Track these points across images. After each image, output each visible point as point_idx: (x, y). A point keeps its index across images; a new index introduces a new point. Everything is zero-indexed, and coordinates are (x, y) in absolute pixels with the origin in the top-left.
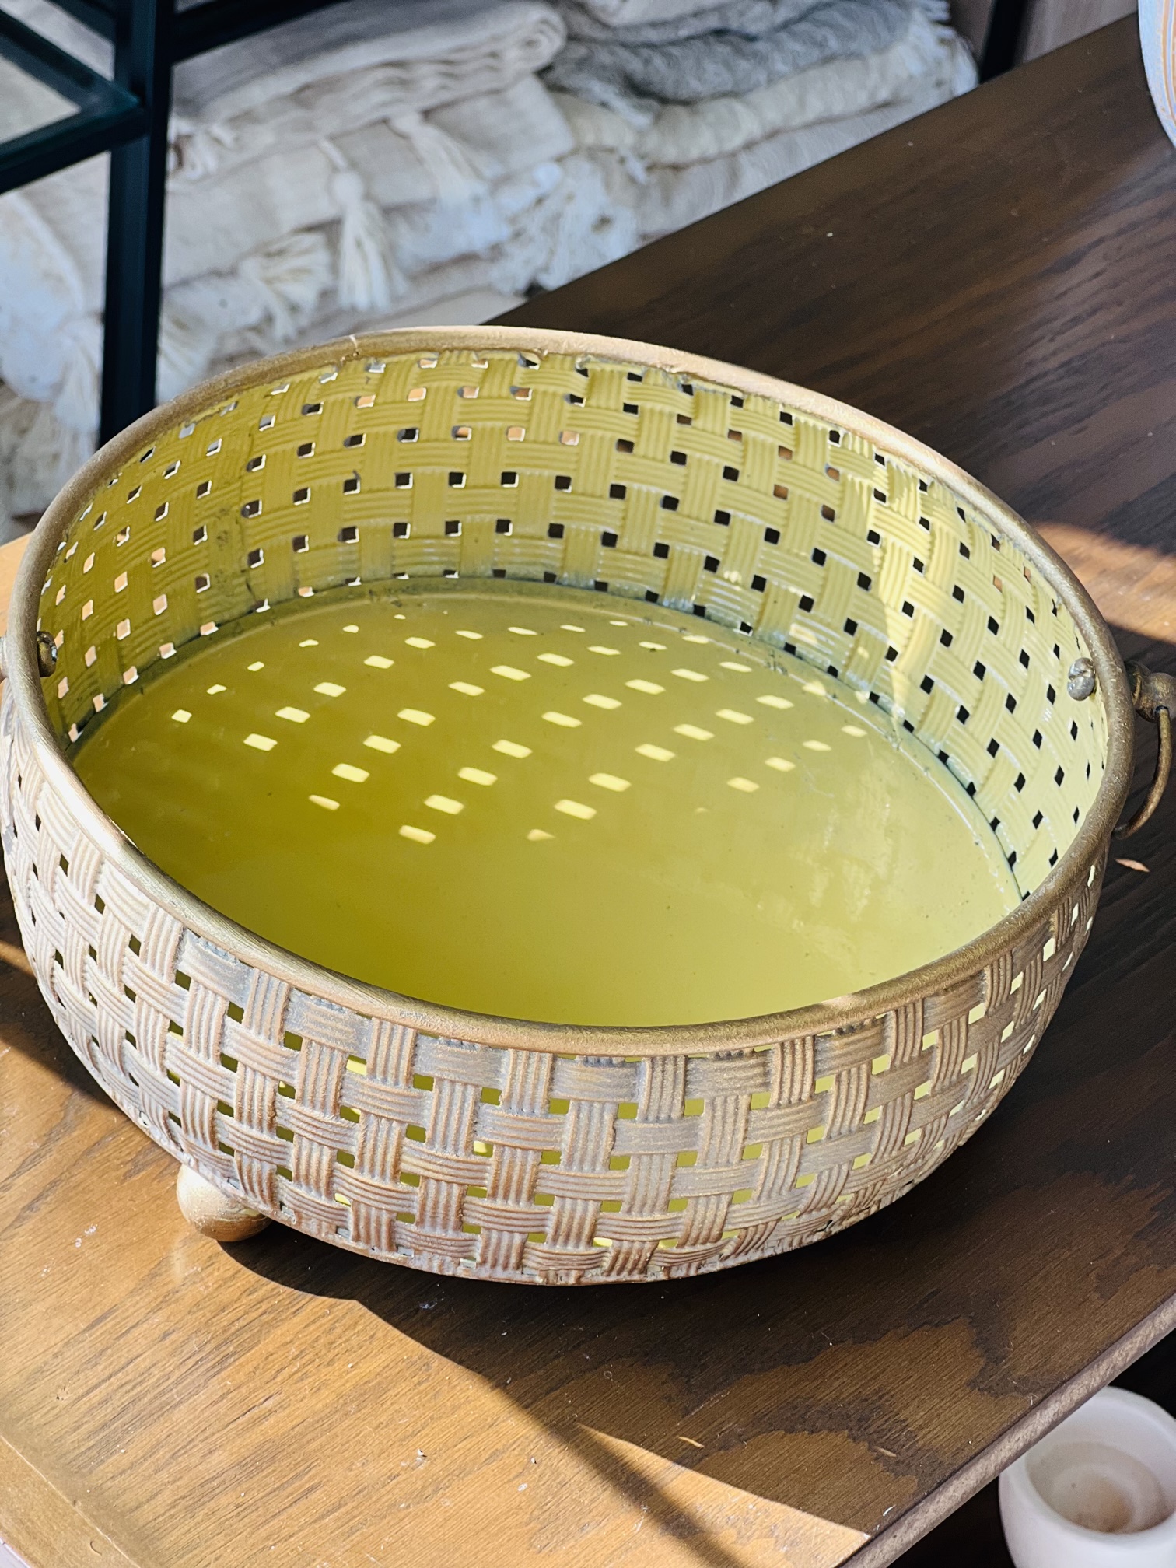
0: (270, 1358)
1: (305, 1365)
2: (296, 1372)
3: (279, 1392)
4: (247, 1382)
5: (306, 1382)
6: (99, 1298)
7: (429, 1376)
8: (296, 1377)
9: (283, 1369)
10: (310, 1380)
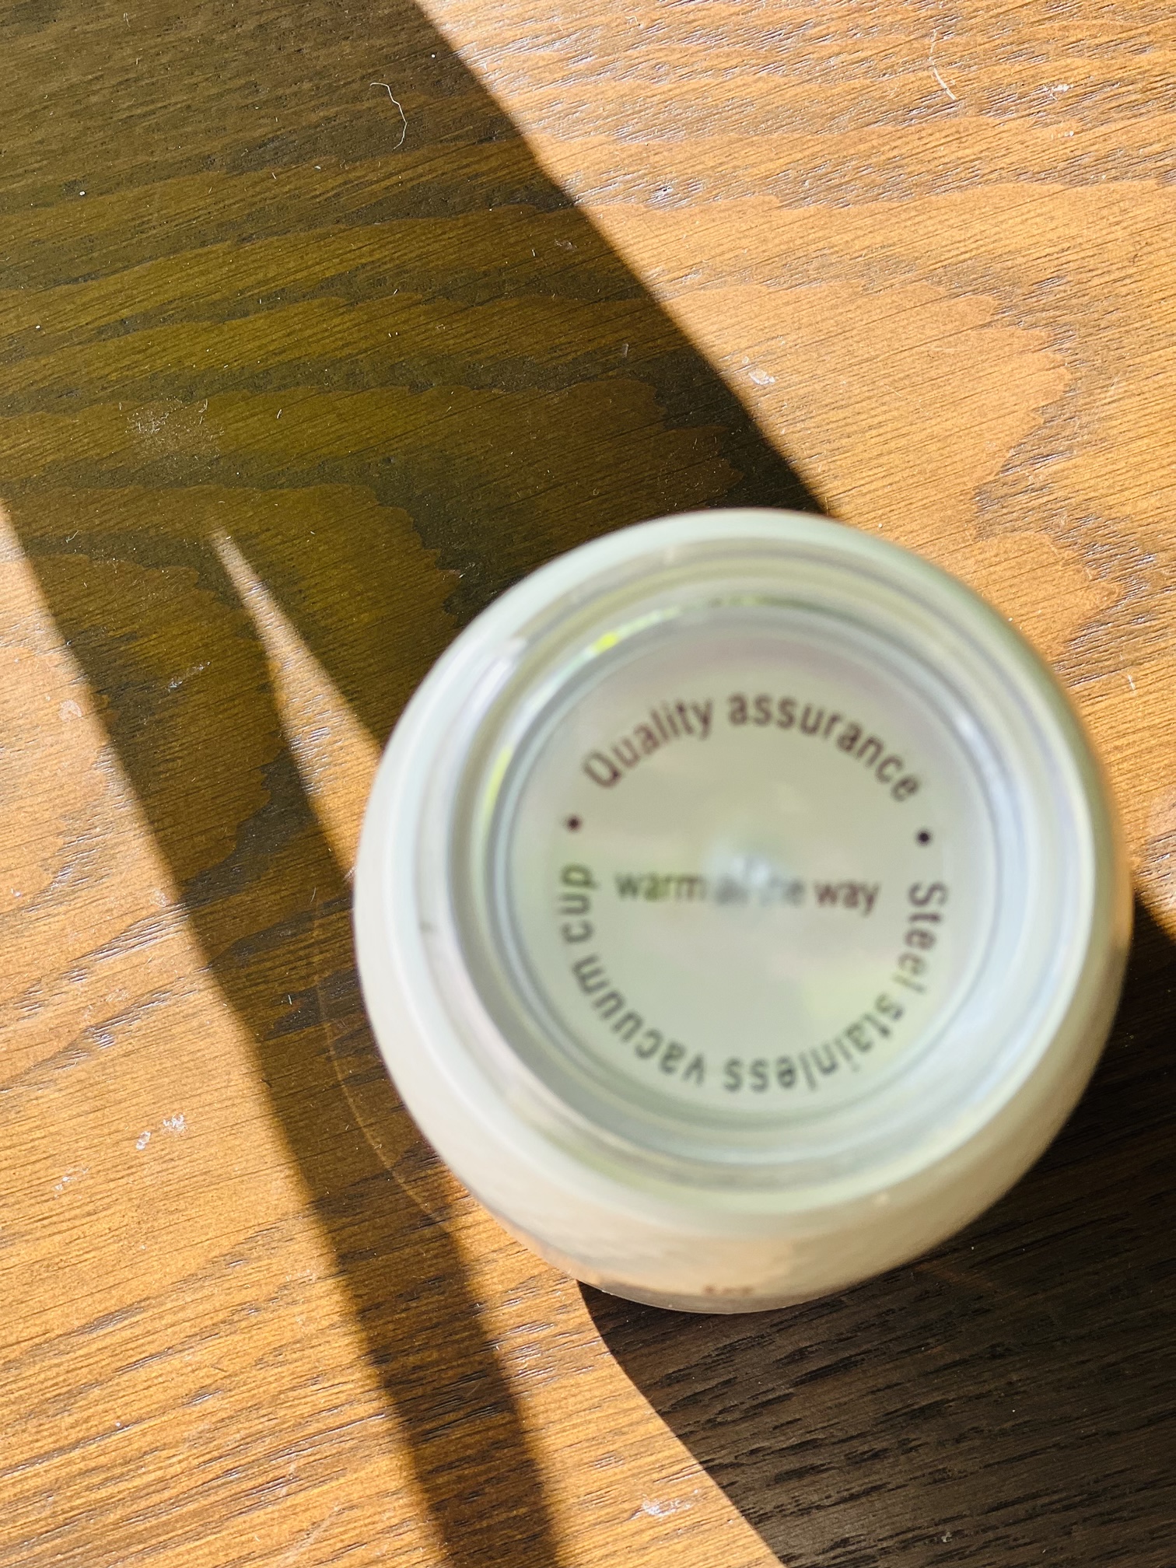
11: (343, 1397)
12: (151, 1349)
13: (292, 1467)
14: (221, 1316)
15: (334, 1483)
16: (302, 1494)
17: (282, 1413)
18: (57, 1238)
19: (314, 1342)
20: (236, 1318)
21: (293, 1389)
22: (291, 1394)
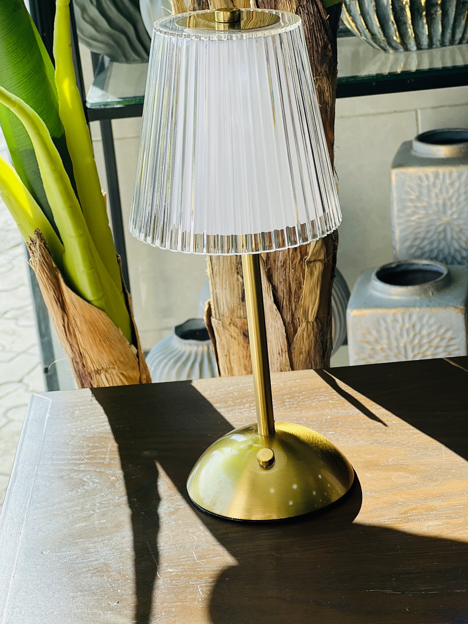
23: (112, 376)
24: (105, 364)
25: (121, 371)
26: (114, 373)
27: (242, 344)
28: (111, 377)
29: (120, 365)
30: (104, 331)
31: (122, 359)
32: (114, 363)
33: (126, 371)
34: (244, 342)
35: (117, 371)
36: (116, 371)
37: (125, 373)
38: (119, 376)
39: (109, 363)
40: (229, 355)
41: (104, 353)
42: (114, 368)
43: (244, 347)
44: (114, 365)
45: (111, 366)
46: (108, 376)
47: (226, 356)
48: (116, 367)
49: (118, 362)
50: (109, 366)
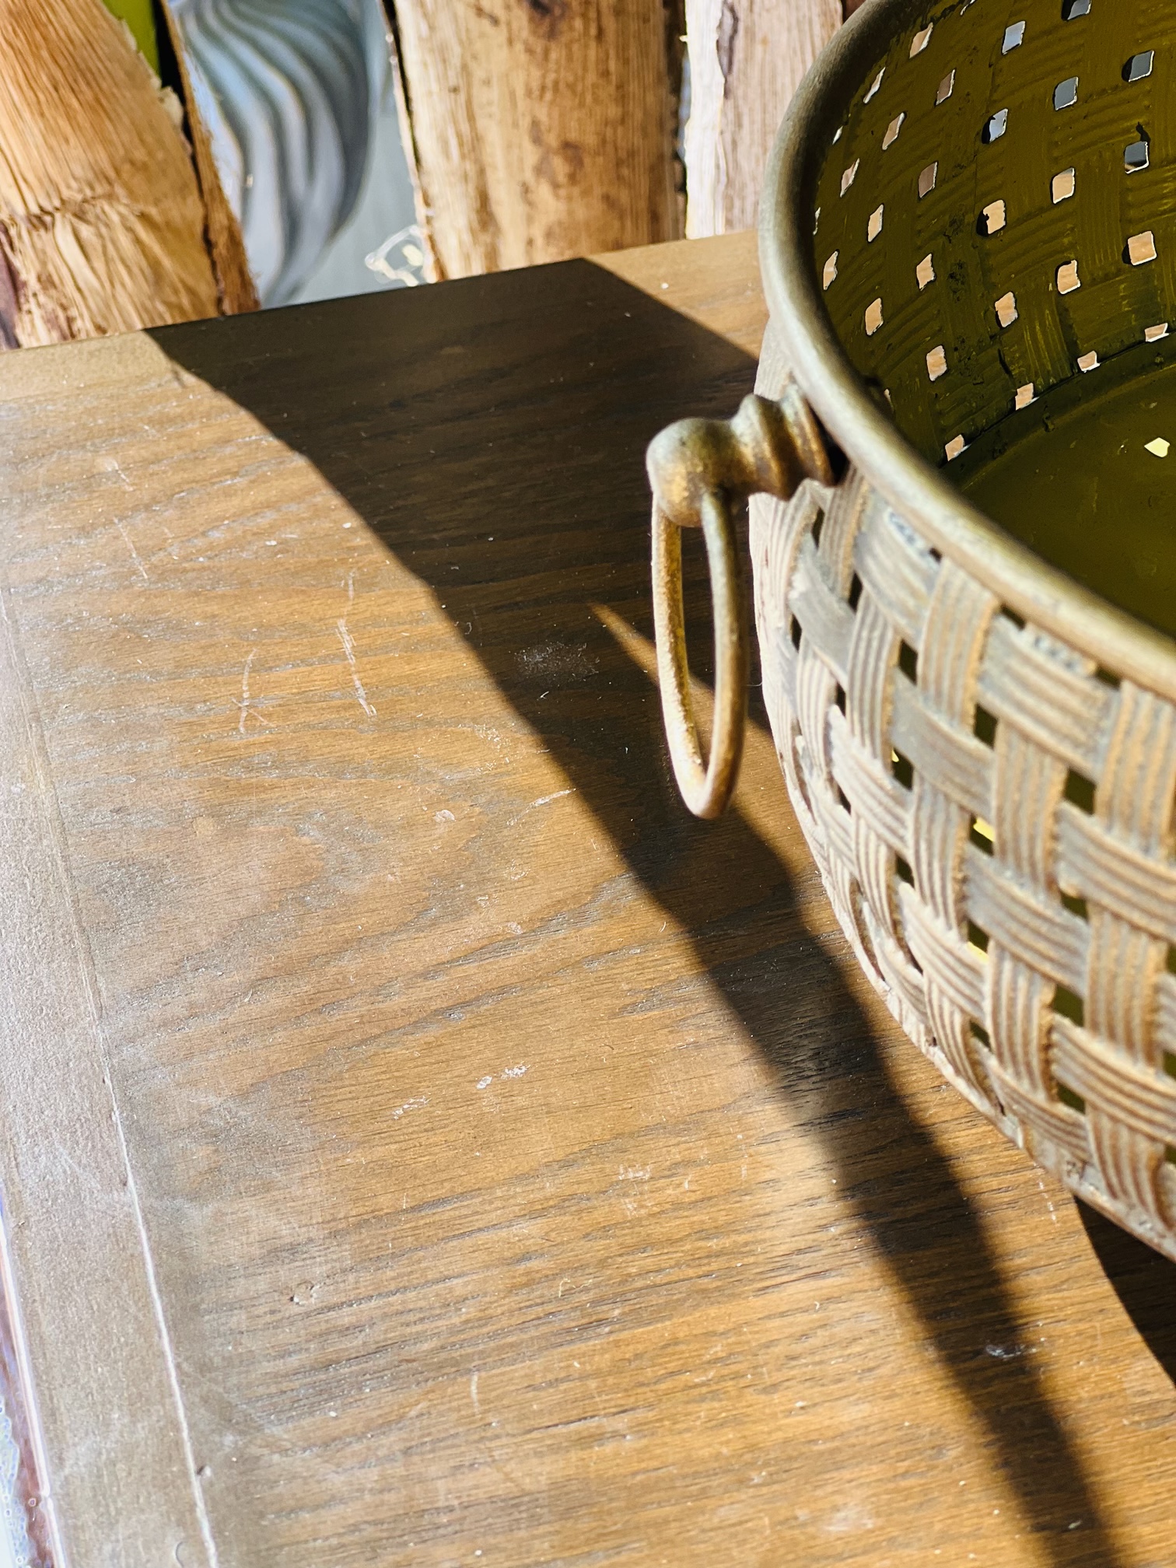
0: (670, 1350)
1: (723, 1378)
2: (703, 1384)
3: (650, 1406)
4: (610, 1373)
5: (705, 1406)
6: (460, 1172)
7: (932, 1468)
8: (696, 1392)
9: (680, 1372)
10: (716, 1404)
11: (672, 1262)
12: (480, 1224)
13: (617, 1312)
14: (551, 1203)
15: (659, 1325)
16: (626, 1332)
17: (609, 1272)
18: (394, 1147)
19: (644, 1223)
20: (567, 1204)
21: (621, 1255)
22: (620, 1260)
23: (104, 230)
24: (74, 184)
25: (140, 207)
26: (115, 218)
27: (526, 43)
28: (100, 236)
29: (138, 181)
30: (72, 42)
31: (140, 155)
32: (112, 174)
33: (157, 202)
34: (534, 33)
35: (126, 205)
36: (123, 210)
37: (153, 211)
38: (130, 230)
39: (90, 176)
40: (469, 85)
41: (73, 140)
42: (110, 197)
43: (530, 51)
44: (110, 183)
45: (100, 190)
46: (86, 231)
47: (455, 90)
48: (119, 190)
49: (127, 167)
50: (92, 188)
